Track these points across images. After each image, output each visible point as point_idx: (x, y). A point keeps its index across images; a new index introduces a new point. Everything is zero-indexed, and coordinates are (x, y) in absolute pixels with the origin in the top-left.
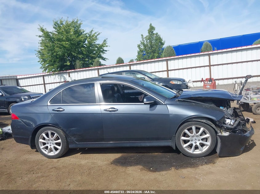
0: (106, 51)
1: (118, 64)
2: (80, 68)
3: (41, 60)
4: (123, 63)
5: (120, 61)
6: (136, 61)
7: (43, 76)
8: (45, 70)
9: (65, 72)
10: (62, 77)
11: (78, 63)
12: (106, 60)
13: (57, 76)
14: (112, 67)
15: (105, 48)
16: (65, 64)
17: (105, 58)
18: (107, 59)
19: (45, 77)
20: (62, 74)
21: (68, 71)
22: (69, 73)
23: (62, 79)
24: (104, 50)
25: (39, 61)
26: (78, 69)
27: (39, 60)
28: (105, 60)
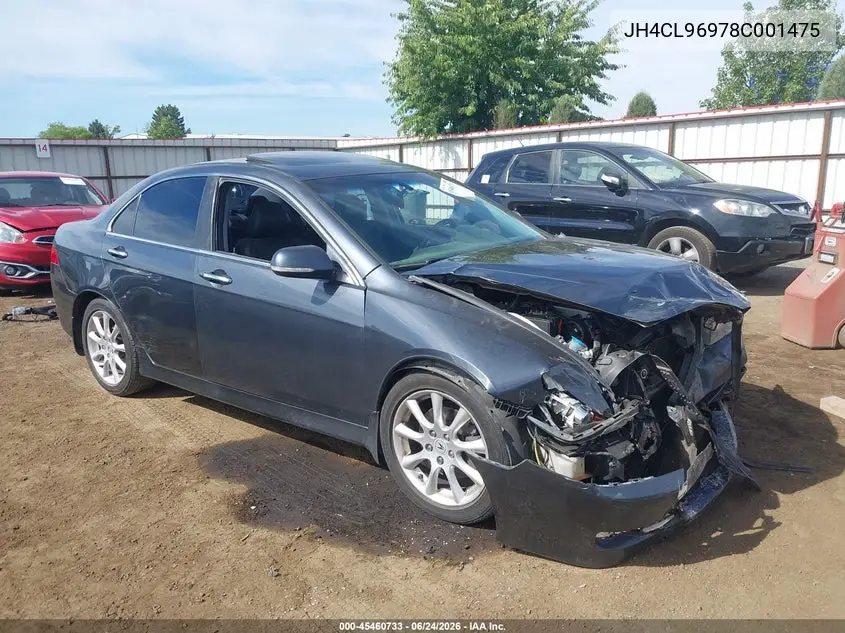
0: (614, 67)
1: (631, 118)
2: (508, 126)
3: (396, 94)
4: (654, 114)
5: (642, 108)
6: (705, 109)
7: (401, 146)
8: (405, 129)
9: (460, 139)
10: (450, 154)
11: (503, 109)
12: (606, 99)
13: (437, 148)
14: (607, 127)
15: (609, 59)
16: (461, 111)
17: (603, 96)
18: (611, 98)
19: (405, 150)
20: (451, 144)
21: (469, 136)
22: (471, 140)
23: (451, 159)
24: (605, 66)
25: (388, 100)
26: (502, 129)
27: (389, 95)
28: (605, 103)
